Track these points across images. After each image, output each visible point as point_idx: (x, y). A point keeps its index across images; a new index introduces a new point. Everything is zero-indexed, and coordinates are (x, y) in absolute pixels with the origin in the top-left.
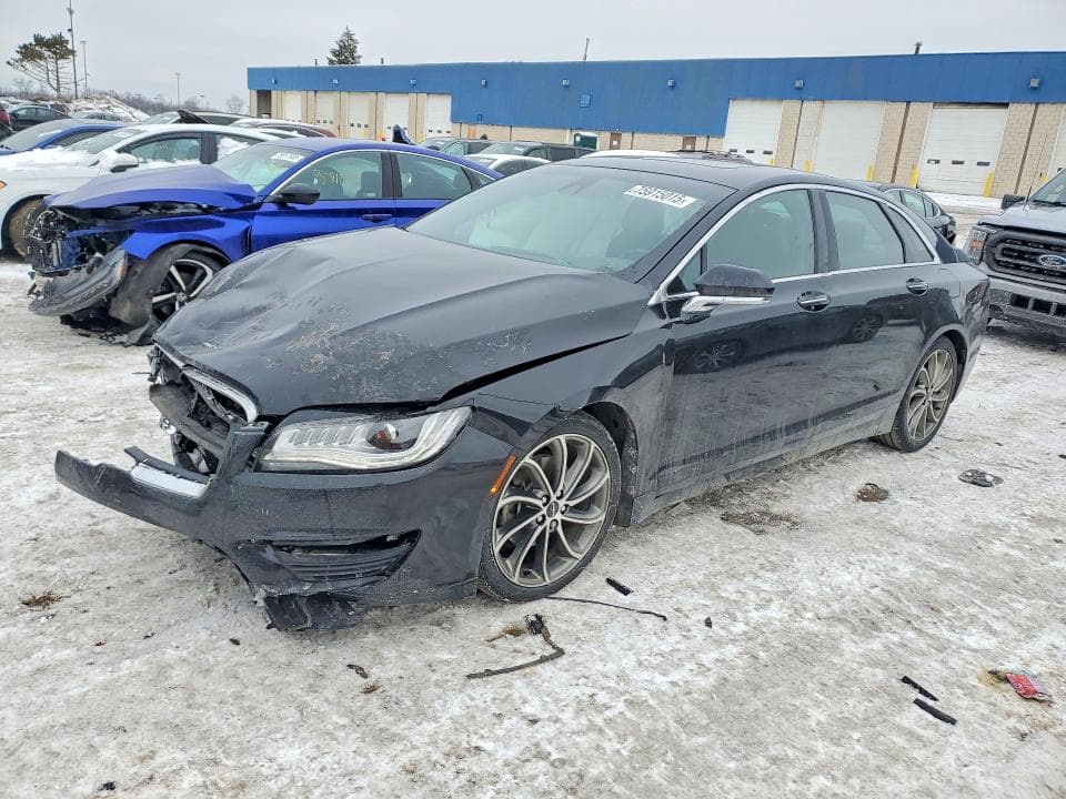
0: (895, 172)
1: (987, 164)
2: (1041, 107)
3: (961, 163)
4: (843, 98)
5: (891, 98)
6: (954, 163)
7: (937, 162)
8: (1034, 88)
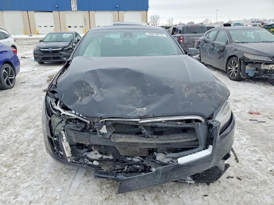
0: (30, 30)
1: (52, 26)
2: (60, 12)
3: (46, 26)
4: (8, 10)
5: (22, 10)
6: (45, 26)
7: (41, 27)
8: (57, 7)
